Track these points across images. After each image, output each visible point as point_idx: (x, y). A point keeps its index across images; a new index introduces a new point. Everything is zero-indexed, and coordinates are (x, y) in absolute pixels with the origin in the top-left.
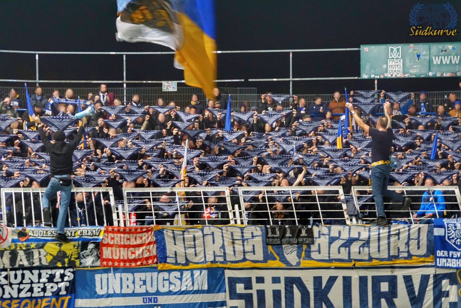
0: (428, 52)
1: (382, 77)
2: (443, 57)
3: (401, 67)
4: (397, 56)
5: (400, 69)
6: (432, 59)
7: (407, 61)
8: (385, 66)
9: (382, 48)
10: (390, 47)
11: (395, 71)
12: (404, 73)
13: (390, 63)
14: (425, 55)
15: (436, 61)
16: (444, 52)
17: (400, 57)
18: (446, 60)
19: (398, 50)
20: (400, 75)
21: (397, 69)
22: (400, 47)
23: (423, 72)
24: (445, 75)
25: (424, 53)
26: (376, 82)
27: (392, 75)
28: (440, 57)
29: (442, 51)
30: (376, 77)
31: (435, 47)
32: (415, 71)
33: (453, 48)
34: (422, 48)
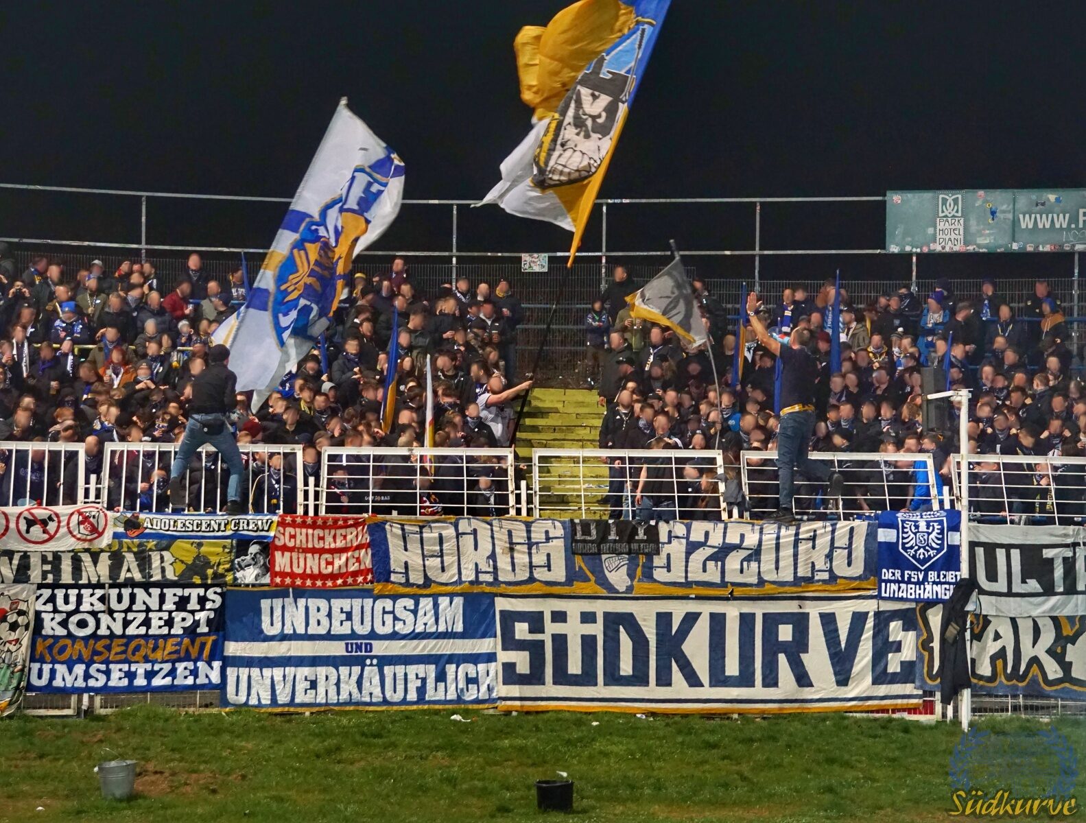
0: (1011, 206)
1: (925, 250)
2: (1038, 216)
3: (962, 232)
4: (954, 213)
5: (959, 237)
6: (1019, 219)
7: (973, 222)
8: (930, 231)
9: (927, 195)
10: (941, 196)
11: (950, 239)
12: (966, 243)
13: (941, 225)
14: (1004, 212)
15: (1026, 223)
16: (1040, 207)
17: (960, 214)
18: (1044, 222)
19: (955, 201)
20: (959, 248)
21: (953, 236)
22: (960, 196)
23: (1000, 242)
24: (1041, 249)
25: (1004, 207)
26: (914, 259)
27: (943, 248)
28: (1033, 216)
29: (1037, 205)
30: (914, 250)
31: (1025, 198)
32: (986, 240)
33: (1058, 200)
34: (999, 199)
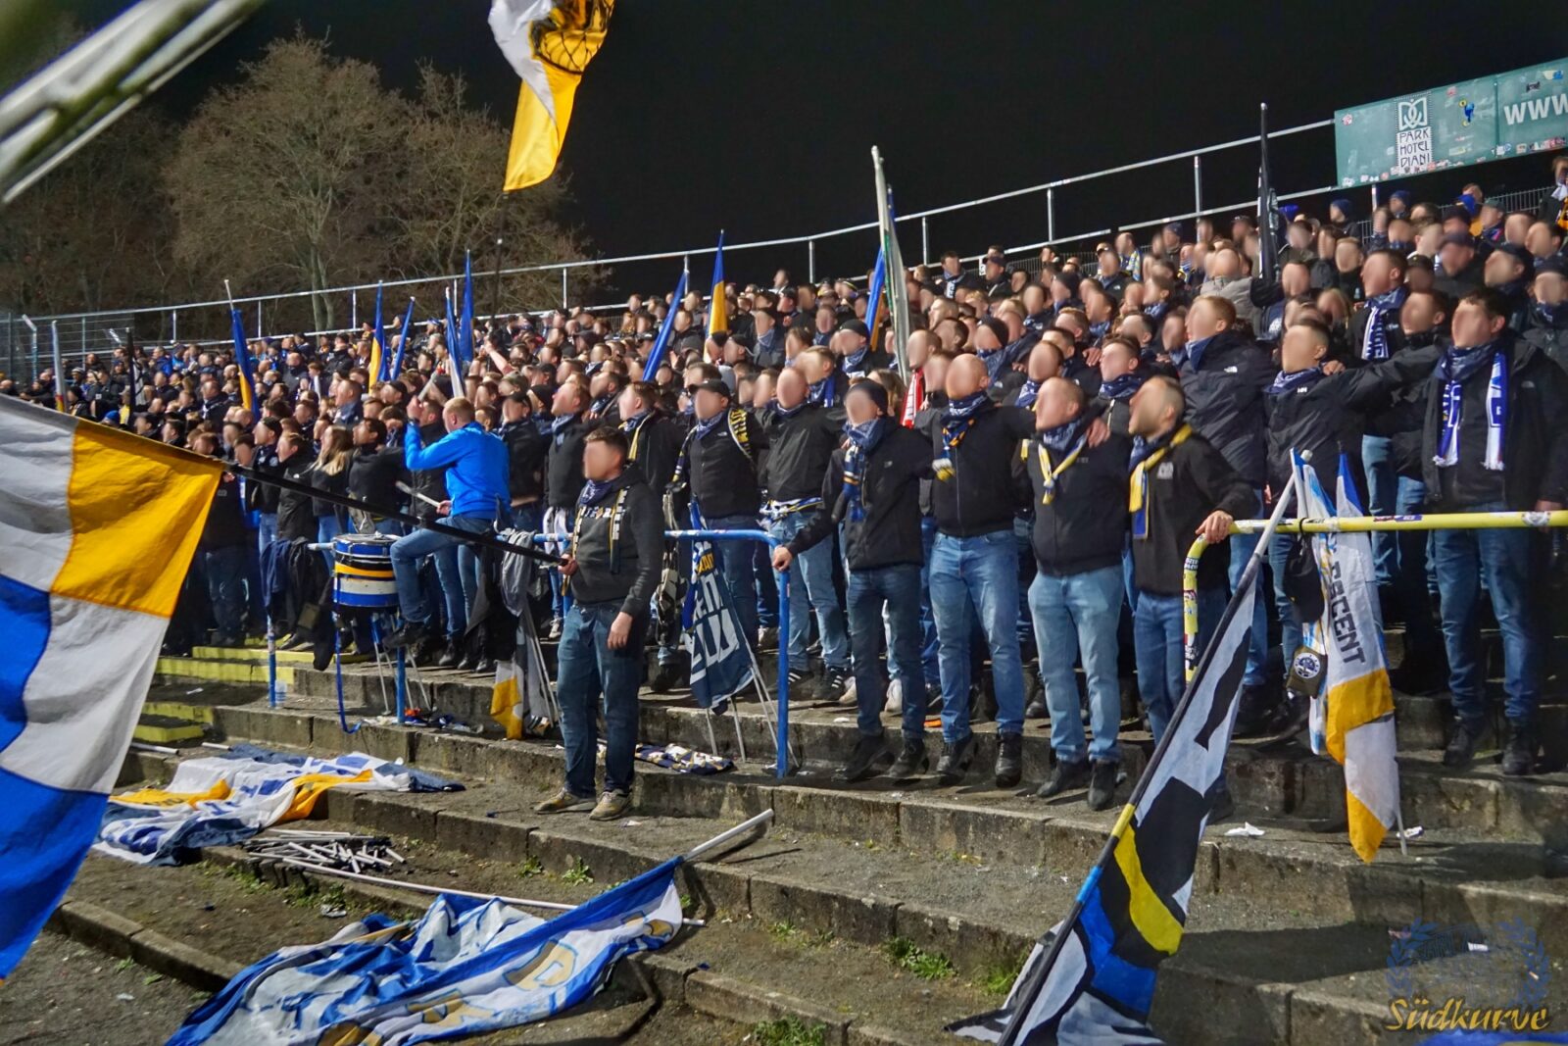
0: (1493, 98)
1: (1385, 177)
2: (1530, 104)
3: (1429, 146)
4: (1418, 123)
5: (1425, 153)
6: (1504, 114)
7: (1443, 130)
8: (1390, 151)
9: (1383, 107)
10: (1401, 104)
11: (1415, 158)
12: (1436, 160)
13: (1402, 142)
14: (1484, 108)
15: (1514, 116)
16: (1533, 91)
17: (1425, 123)
18: (1539, 110)
19: (1419, 107)
20: (1427, 167)
21: (1419, 152)
22: (1424, 99)
23: (1481, 149)
24: (1536, 148)
25: (1483, 102)
26: (1374, 191)
27: (1407, 170)
28: (1523, 105)
29: (1528, 89)
30: (1372, 180)
31: (1510, 83)
32: (1465, 149)
33: (1557, 76)
34: (1477, 92)
